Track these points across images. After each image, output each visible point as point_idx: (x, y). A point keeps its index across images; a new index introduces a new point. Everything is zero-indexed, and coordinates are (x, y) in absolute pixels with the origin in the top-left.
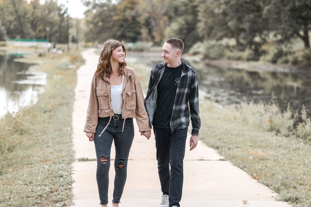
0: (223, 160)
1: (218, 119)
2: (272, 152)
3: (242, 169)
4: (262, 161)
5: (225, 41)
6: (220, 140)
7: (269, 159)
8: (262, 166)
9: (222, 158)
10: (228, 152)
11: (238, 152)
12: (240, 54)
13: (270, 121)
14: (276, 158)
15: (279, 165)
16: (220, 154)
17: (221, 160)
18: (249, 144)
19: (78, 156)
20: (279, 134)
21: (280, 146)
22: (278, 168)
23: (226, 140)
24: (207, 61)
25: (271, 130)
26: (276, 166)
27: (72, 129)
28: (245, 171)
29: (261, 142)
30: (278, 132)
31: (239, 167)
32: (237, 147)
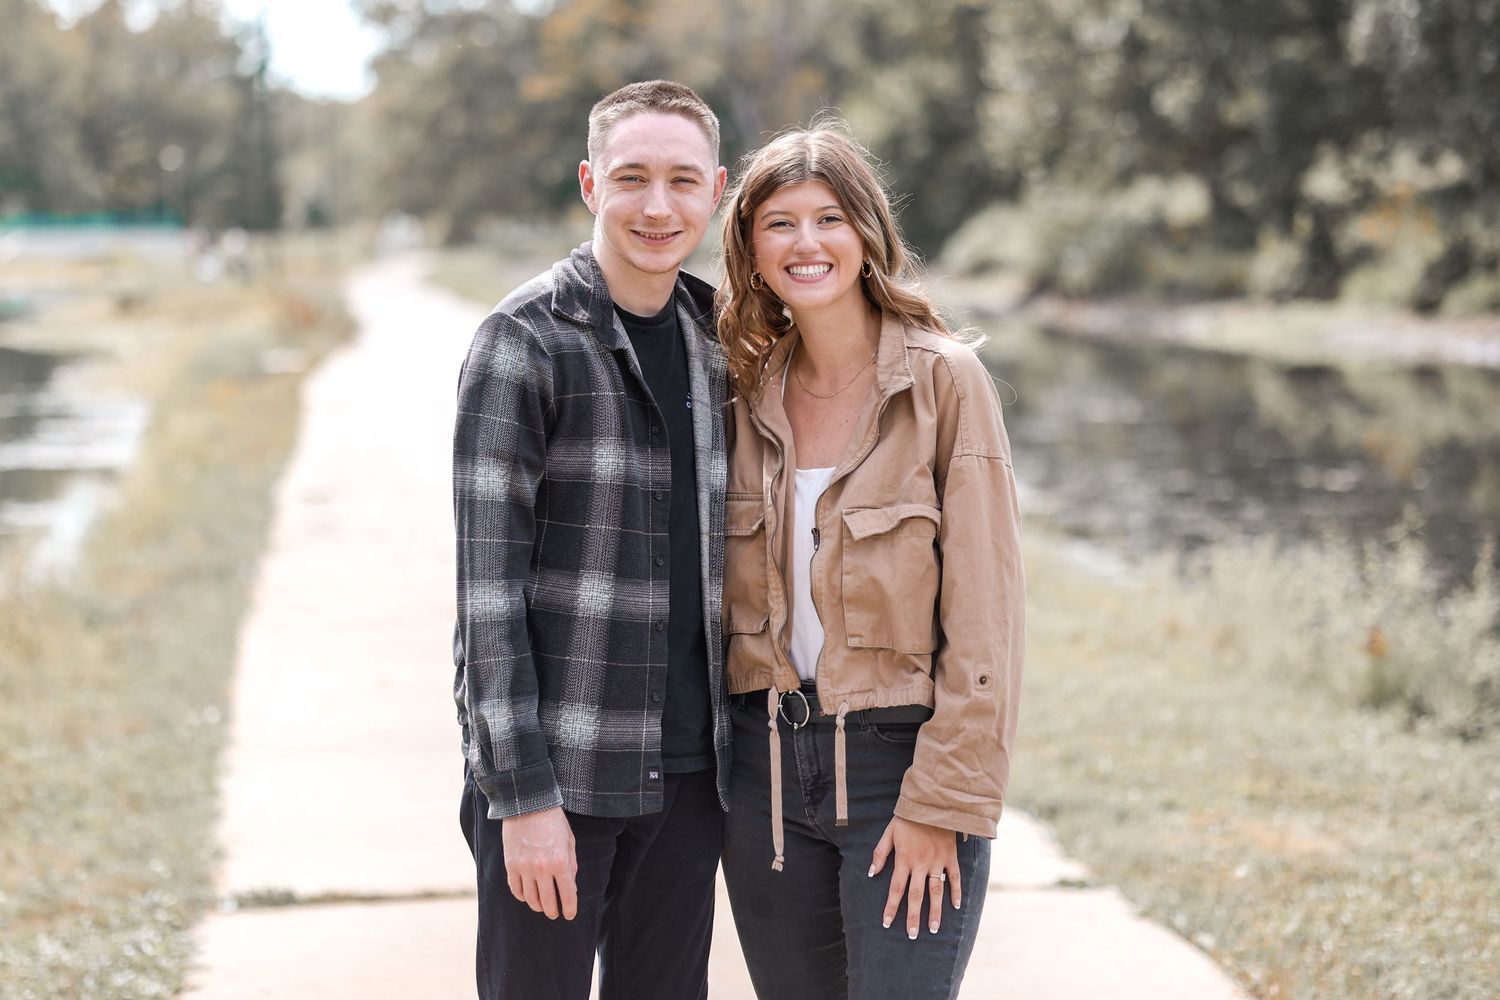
0: (1081, 885)
1: (1076, 638)
2: (1375, 834)
3: (1188, 936)
4: (1313, 892)
5: (1144, 199)
6: (1068, 761)
7: (1353, 876)
8: (1308, 919)
9: (1074, 870)
10: (1112, 837)
11: (1173, 835)
12: (1230, 265)
13: (1374, 648)
14: (1397, 868)
15: (1410, 911)
16: (1067, 847)
17: (1065, 884)
18: (1243, 784)
19: (239, 875)
20: (1424, 725)
21: (1425, 797)
22: (1401, 928)
23: (1104, 764)
24: (1049, 310)
25: (1379, 697)
26: (1389, 917)
27: (226, 718)
28: (1201, 948)
29: (1316, 770)
30: (1419, 709)
31: (1170, 925)
32: (1169, 806)
